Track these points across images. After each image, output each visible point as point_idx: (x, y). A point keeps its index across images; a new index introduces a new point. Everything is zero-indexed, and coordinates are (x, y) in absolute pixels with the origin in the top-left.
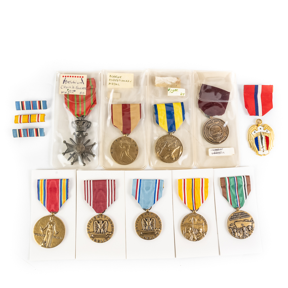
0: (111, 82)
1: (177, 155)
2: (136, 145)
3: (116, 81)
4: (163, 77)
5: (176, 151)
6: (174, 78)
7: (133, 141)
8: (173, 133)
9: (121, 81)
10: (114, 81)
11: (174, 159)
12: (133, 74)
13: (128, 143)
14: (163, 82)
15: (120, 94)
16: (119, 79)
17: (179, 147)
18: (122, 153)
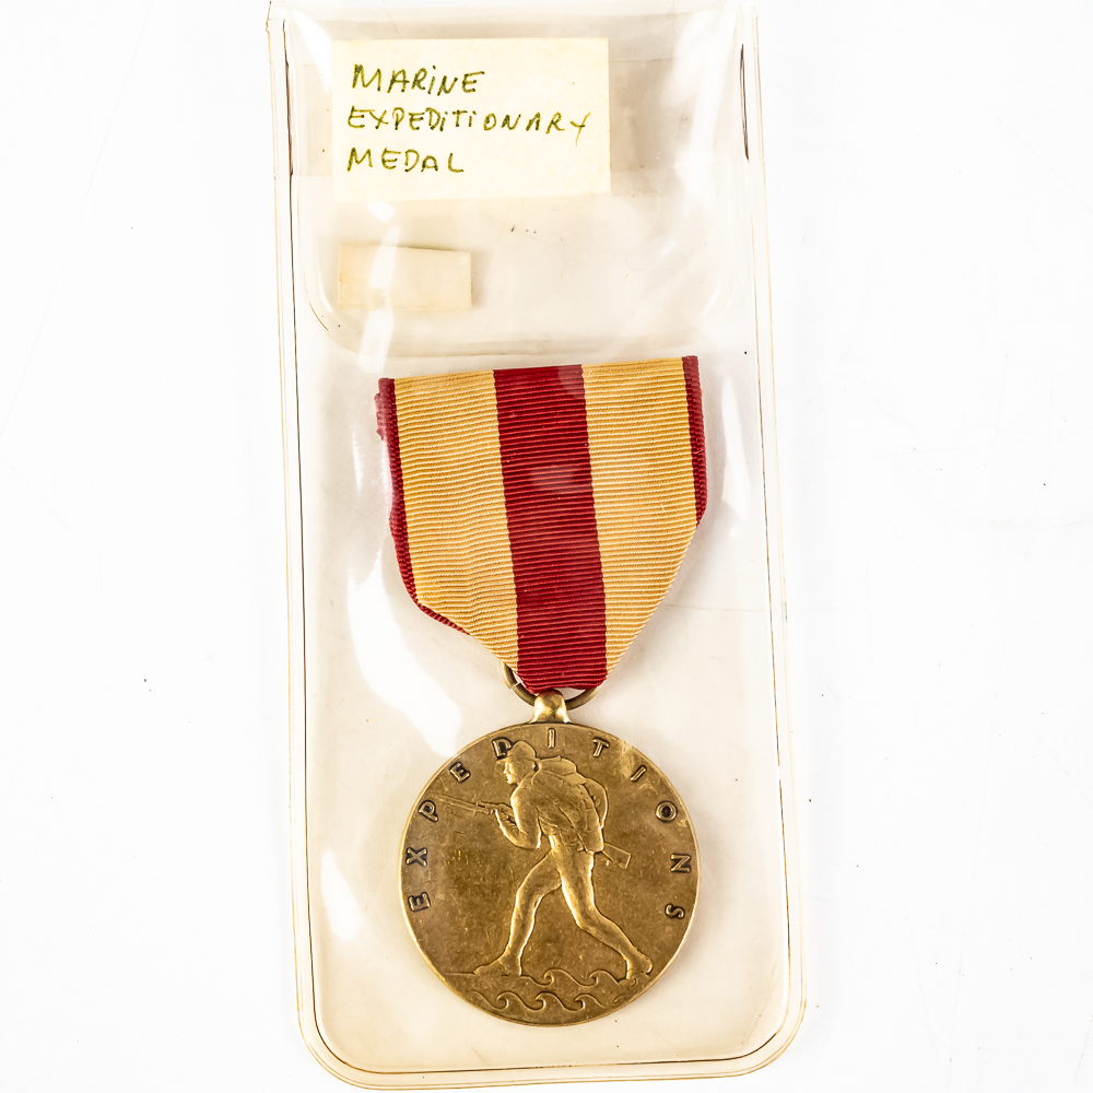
0: (371, 139)
2: (670, 810)
3: (424, 125)
7: (643, 768)
9: (479, 121)
10: (405, 123)
12: (599, 48)
13: (580, 792)
15: (465, 260)
16: (457, 98)
18: (529, 896)
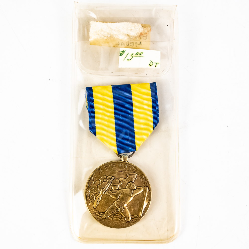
1: (136, 209)
4: (109, 24)
5: (134, 200)
6: (136, 24)
8: (129, 157)
11: (130, 219)
14: (109, 36)
17: (142, 190)
